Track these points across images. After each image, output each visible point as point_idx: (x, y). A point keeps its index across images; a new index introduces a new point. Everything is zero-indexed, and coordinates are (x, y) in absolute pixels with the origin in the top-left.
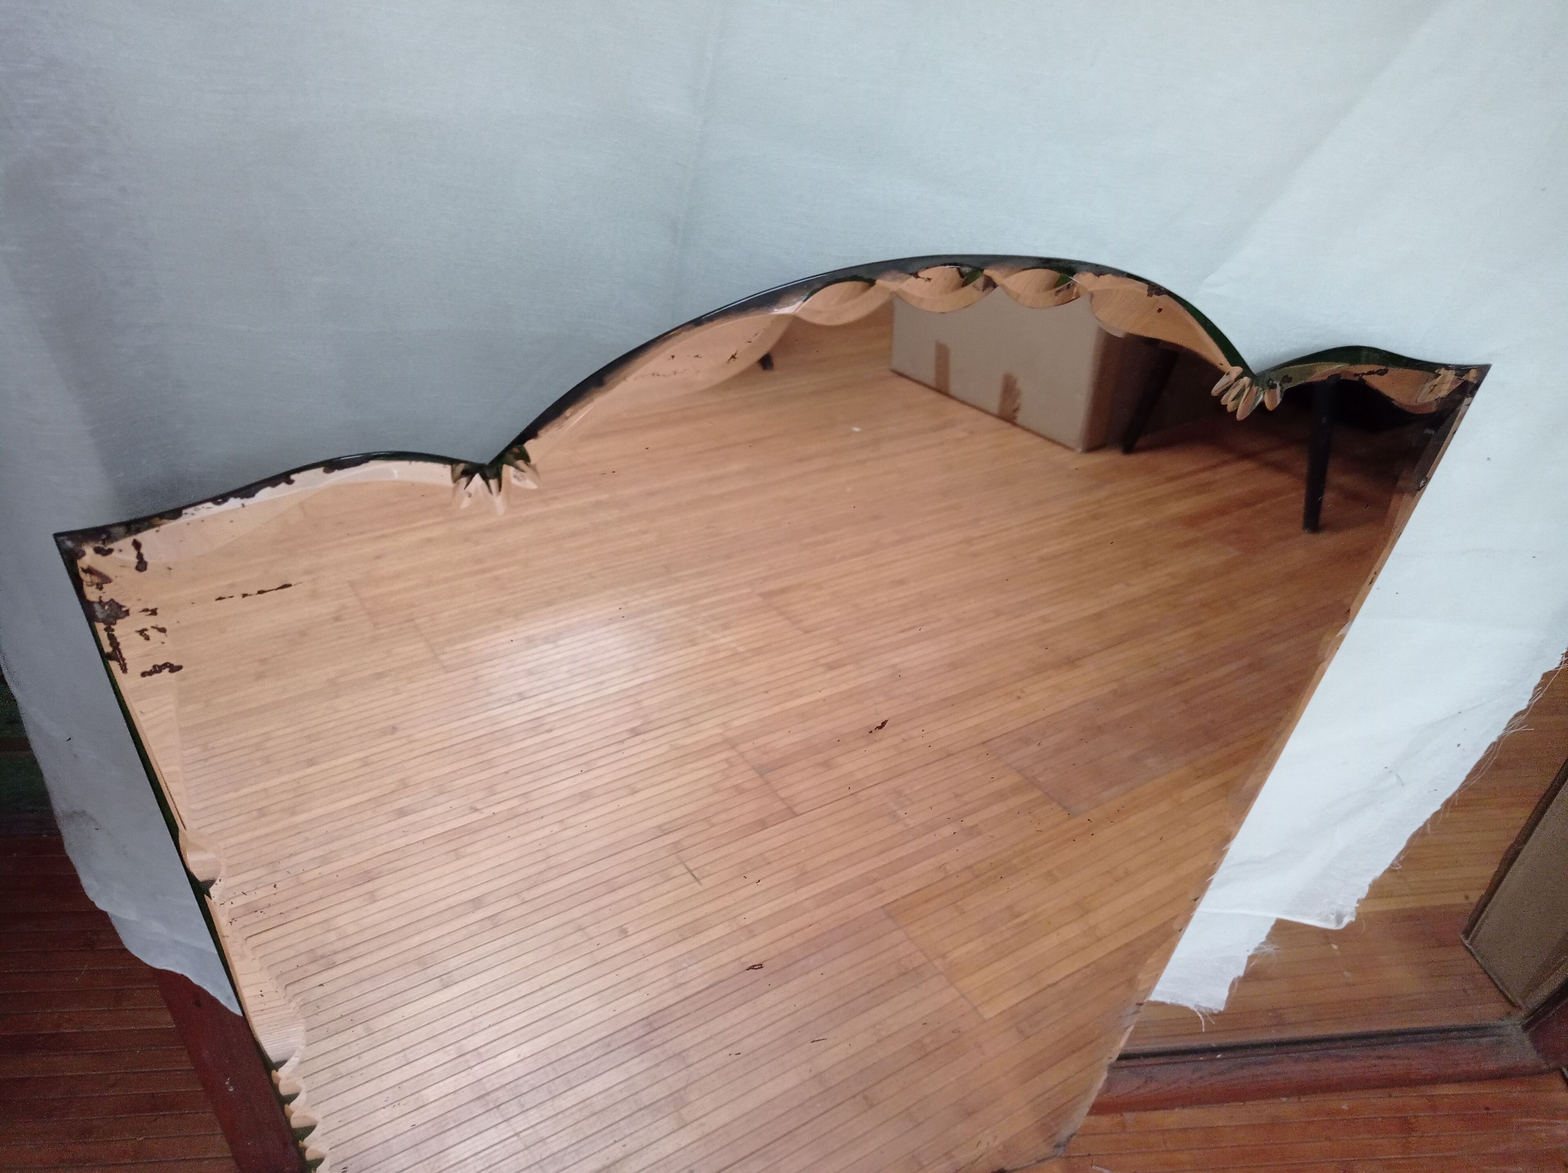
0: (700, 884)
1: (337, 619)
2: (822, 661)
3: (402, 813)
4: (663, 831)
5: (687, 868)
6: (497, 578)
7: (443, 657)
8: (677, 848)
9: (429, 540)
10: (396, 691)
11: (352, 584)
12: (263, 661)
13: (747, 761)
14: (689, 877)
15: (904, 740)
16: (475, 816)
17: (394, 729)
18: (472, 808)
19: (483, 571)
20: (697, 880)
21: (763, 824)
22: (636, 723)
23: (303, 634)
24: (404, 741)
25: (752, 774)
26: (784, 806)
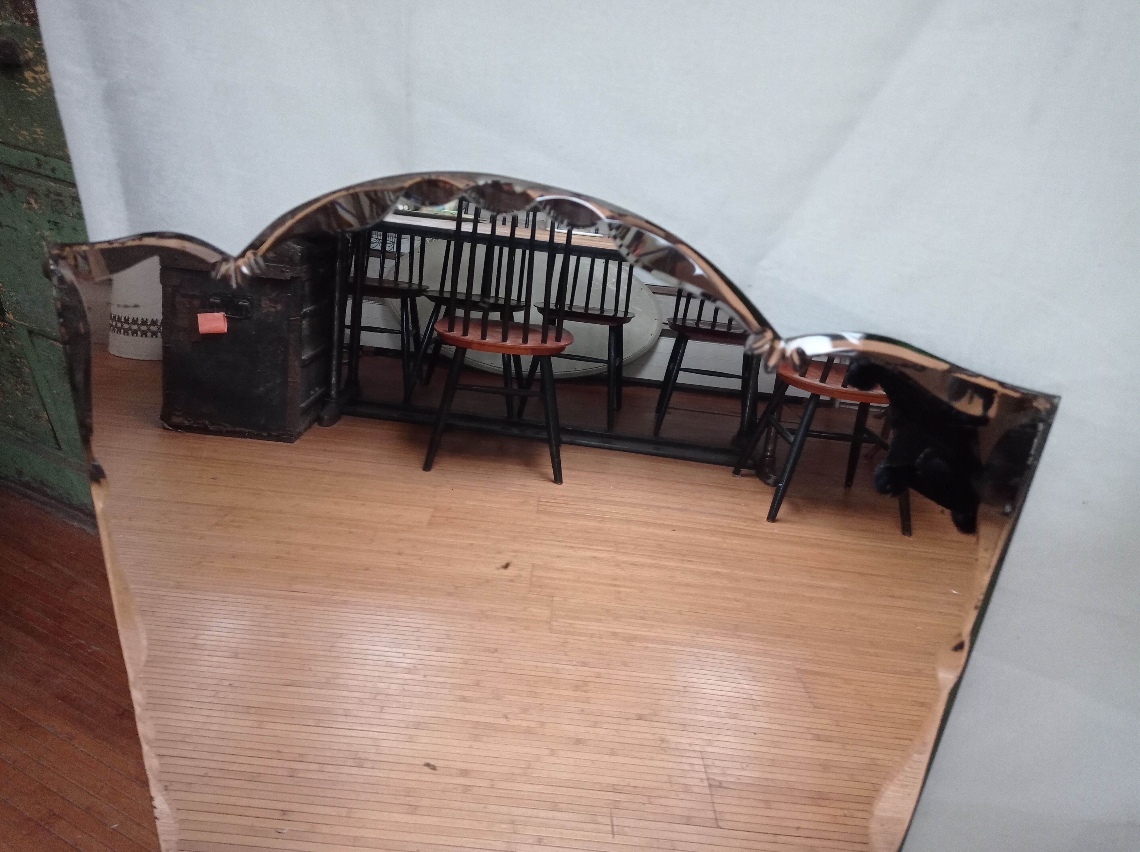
0: (613, 837)
1: (511, 581)
2: (813, 731)
3: (464, 699)
4: (614, 789)
5: (612, 821)
6: (619, 592)
7: (554, 623)
8: (616, 805)
9: (595, 558)
10: (513, 631)
11: (534, 566)
12: (457, 587)
13: (706, 772)
14: (609, 828)
15: (845, 816)
16: (504, 721)
17: (496, 650)
18: (504, 715)
19: (615, 585)
20: (613, 833)
21: (688, 821)
22: (647, 712)
23: (487, 581)
24: (496, 660)
25: (706, 784)
26: (714, 817)
